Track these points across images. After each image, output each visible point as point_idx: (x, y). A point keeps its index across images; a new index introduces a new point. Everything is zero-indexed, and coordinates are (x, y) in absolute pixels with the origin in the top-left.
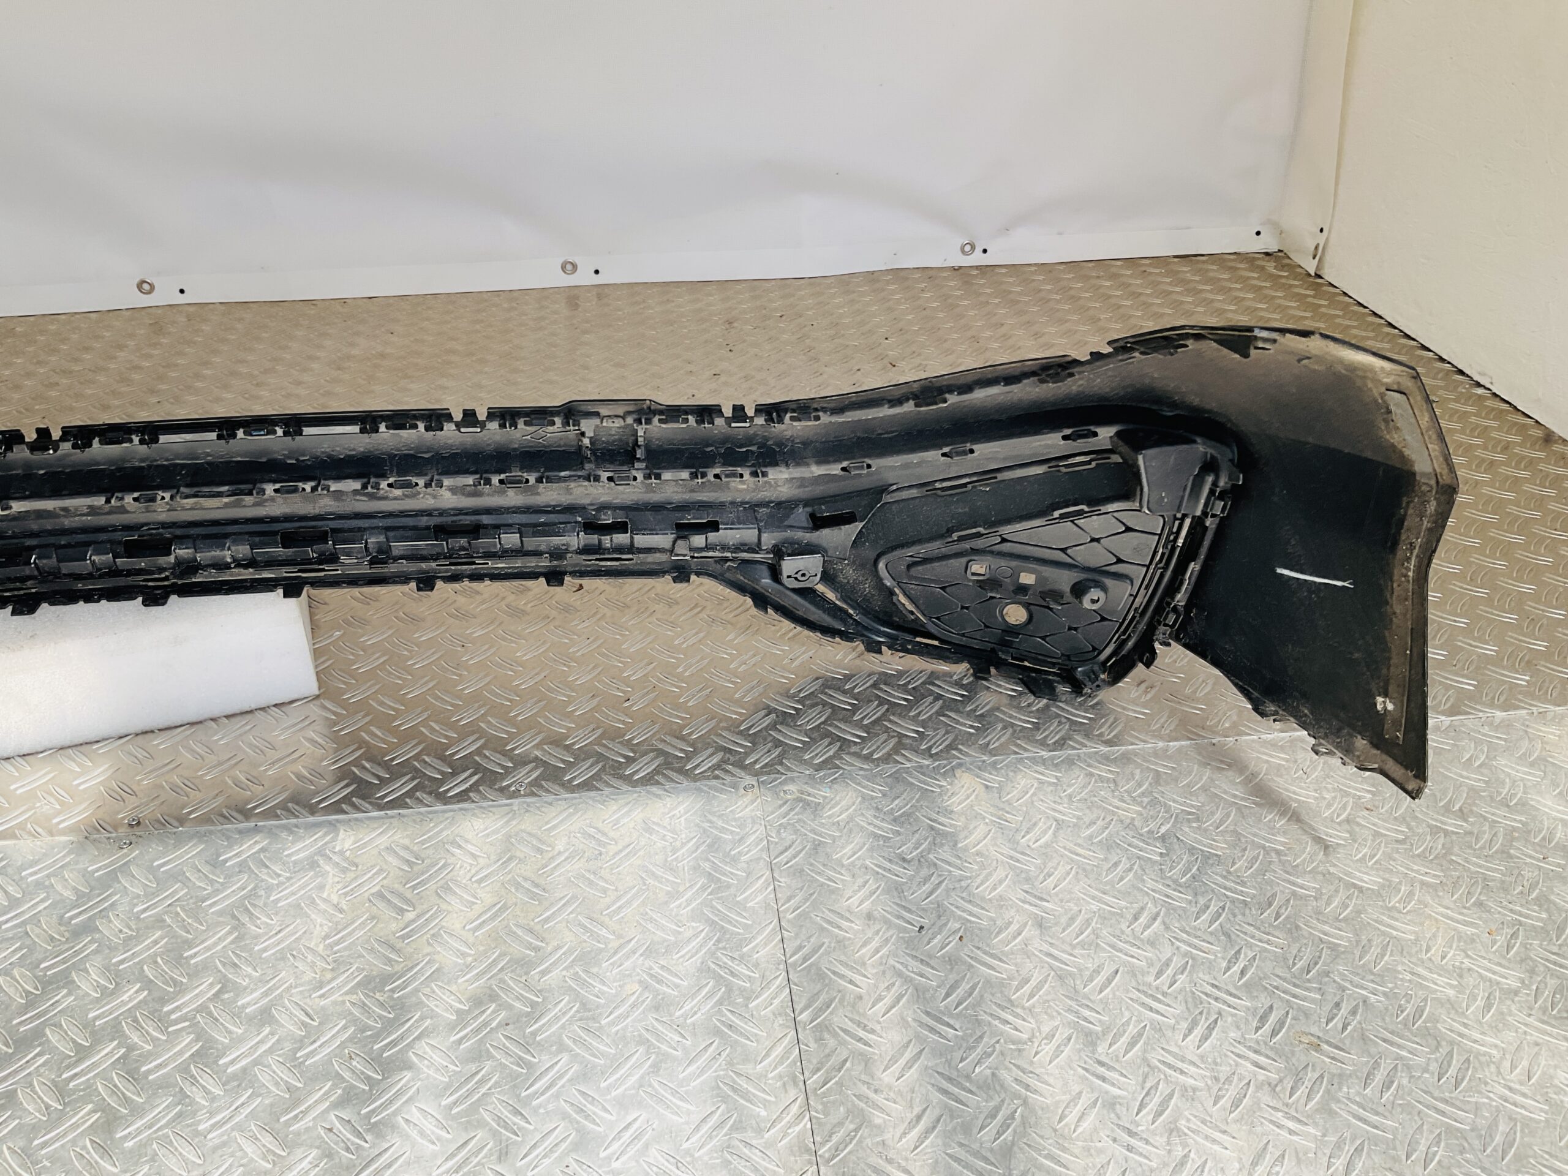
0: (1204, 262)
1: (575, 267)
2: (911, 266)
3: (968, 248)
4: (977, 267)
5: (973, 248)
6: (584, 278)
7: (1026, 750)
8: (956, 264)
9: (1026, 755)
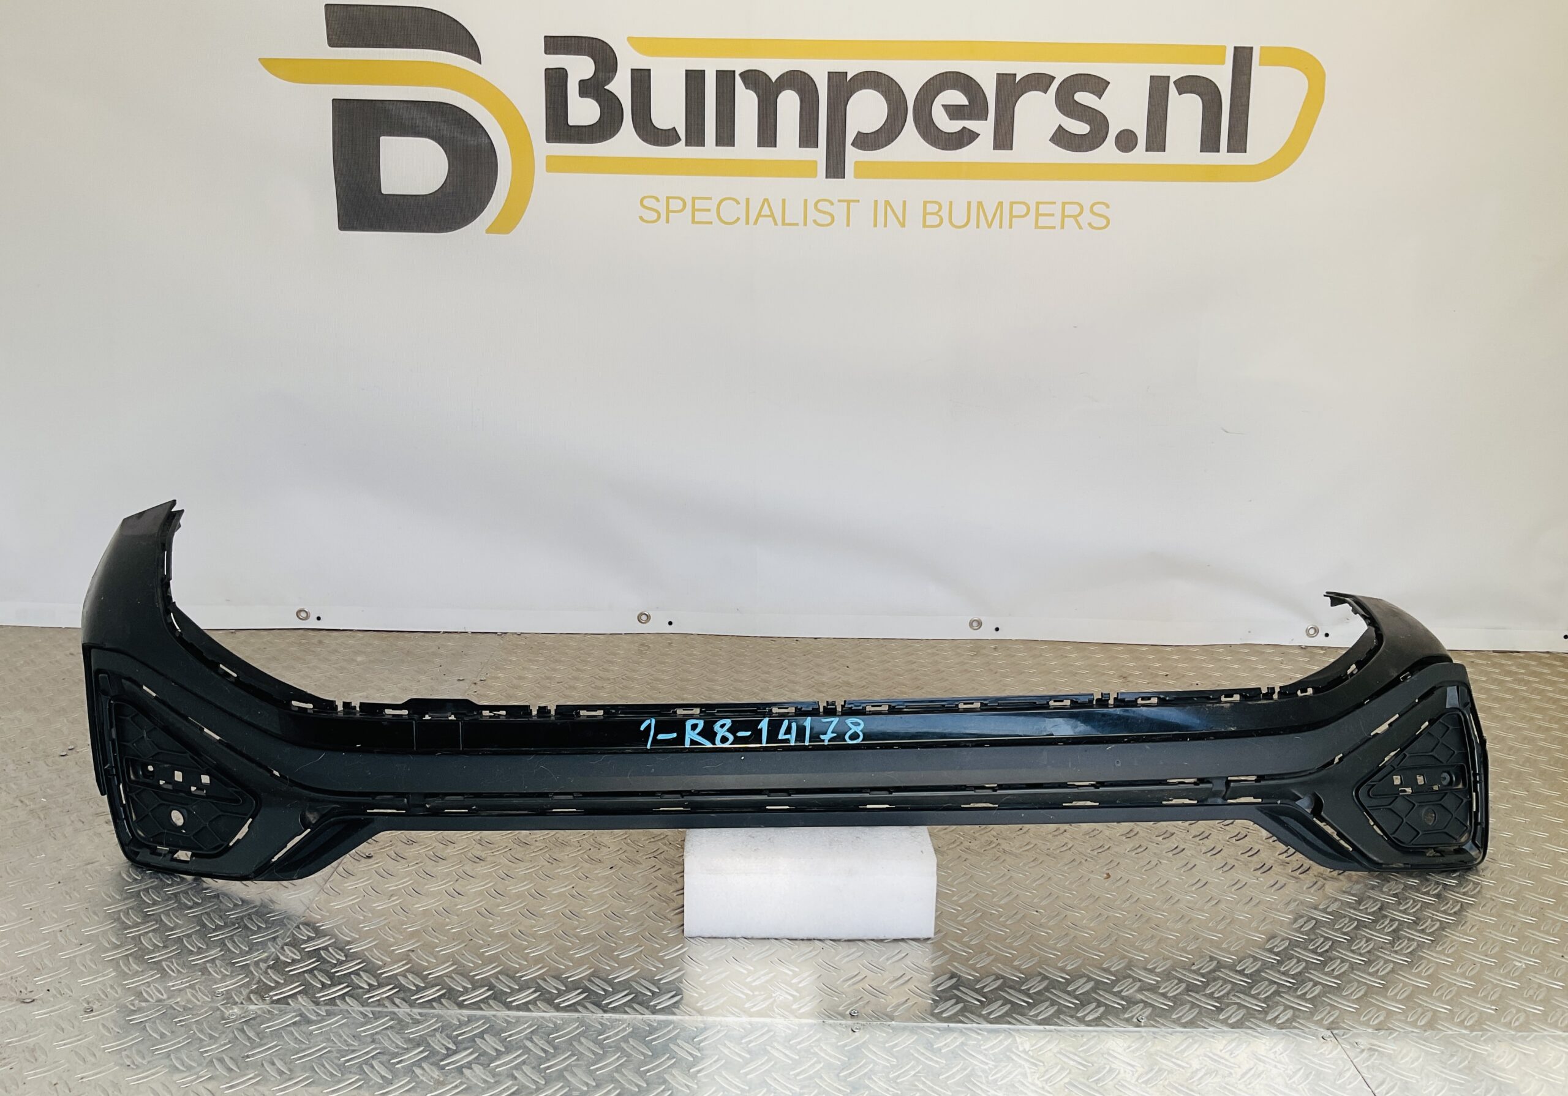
0: (1521, 658)
1: (980, 624)
2: (1263, 643)
3: (1312, 632)
4: (1322, 648)
5: (1317, 631)
6: (986, 633)
7: (1545, 1030)
8: (1303, 644)
9: (1546, 1033)
